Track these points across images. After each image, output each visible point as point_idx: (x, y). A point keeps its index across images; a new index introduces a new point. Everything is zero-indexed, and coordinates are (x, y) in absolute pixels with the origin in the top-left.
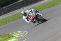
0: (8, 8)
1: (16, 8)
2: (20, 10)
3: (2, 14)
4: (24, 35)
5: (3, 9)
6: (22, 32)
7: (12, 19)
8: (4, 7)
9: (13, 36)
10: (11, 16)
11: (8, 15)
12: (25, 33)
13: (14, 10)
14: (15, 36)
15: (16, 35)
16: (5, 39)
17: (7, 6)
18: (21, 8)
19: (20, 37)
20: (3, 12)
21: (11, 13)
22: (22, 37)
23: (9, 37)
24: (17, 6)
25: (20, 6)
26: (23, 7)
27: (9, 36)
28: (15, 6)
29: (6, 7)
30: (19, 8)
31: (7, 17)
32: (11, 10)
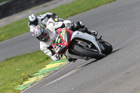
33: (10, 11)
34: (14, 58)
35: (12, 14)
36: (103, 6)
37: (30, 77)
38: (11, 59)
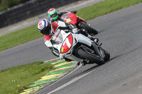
0: (42, 4)
1: (60, 3)
5: (29, 5)
9: (51, 68)
14: (56, 66)
20: (28, 13)
22: (74, 68)
23: (43, 70)
27: (42, 66)
33: (5, 23)
34: (10, 69)
35: (7, 25)
36: (100, 17)
37: (26, 88)
38: (6, 70)
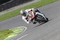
0: (8, 5)
1: (15, 4)
2: (19, 7)
3: (2, 10)
4: (24, 31)
5: (3, 6)
6: (22, 28)
7: (12, 15)
8: (4, 4)
9: (12, 32)
10: (11, 12)
11: (7, 11)
12: (25, 29)
13: (14, 7)
14: (14, 31)
15: (16, 31)
16: (5, 35)
17: (7, 3)
18: (20, 4)
19: (19, 33)
20: (2, 9)
21: (11, 9)
22: (22, 32)
23: (9, 33)
24: (16, 2)
25: (20, 3)
26: (23, 3)
27: (8, 31)
28: (15, 3)
29: (5, 3)
30: (19, 5)
31: (7, 13)
32: (11, 6)
